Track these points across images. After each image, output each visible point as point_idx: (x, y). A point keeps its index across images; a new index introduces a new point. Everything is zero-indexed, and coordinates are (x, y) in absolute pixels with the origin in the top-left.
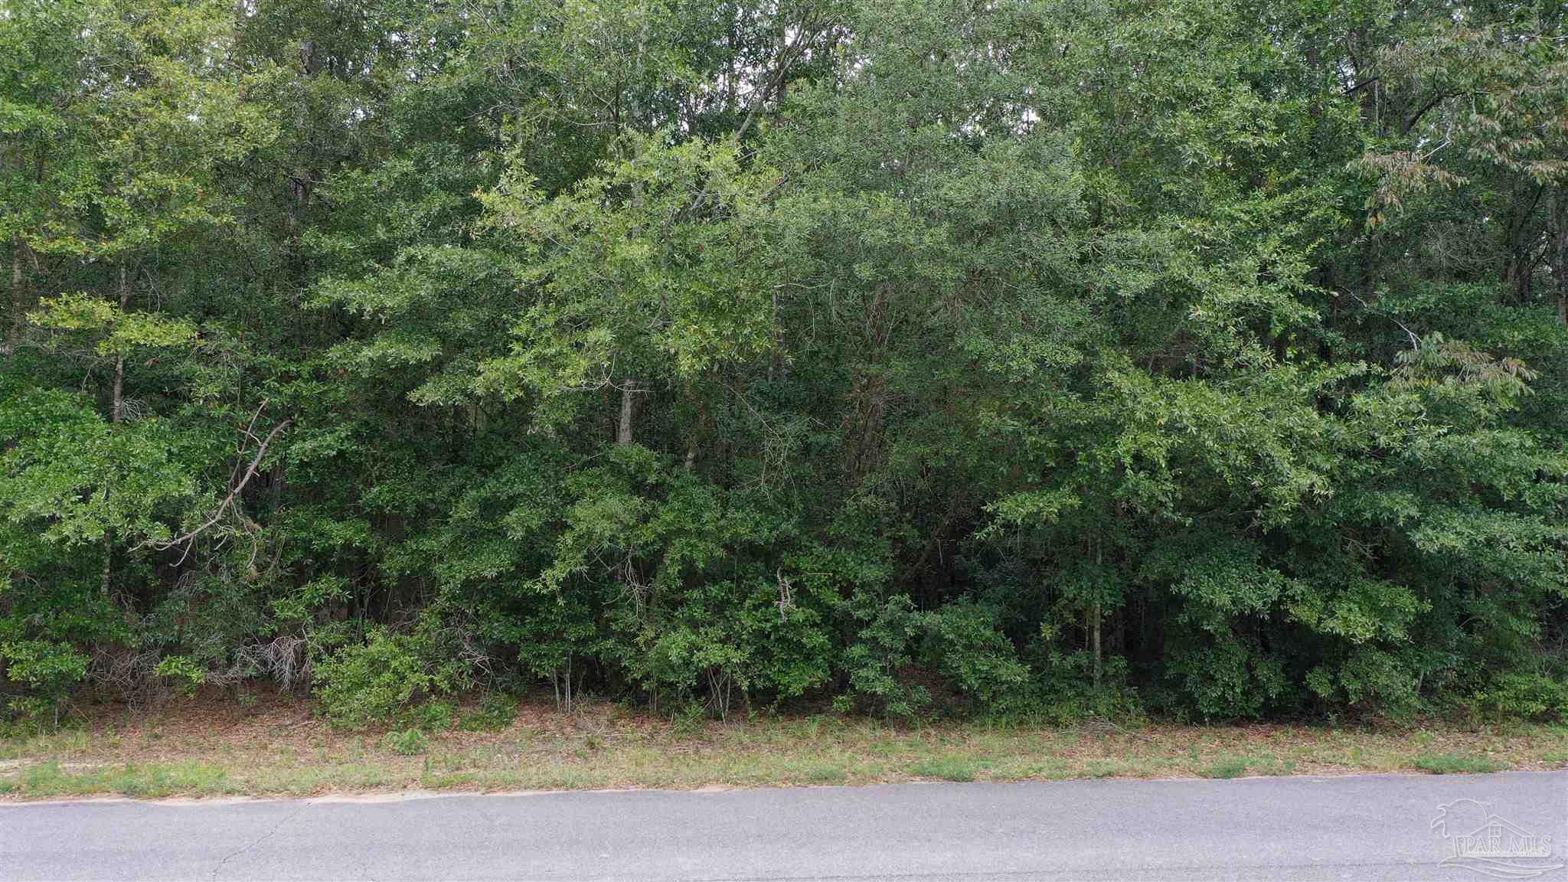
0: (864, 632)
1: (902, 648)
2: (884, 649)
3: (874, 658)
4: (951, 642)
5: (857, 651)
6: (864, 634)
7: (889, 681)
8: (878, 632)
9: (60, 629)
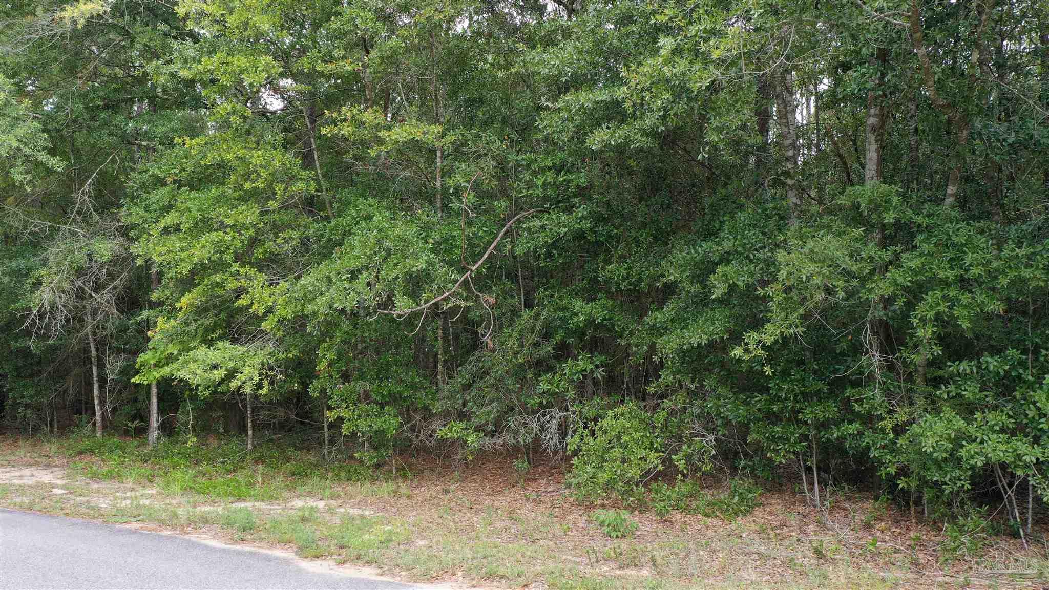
9: (383, 396)
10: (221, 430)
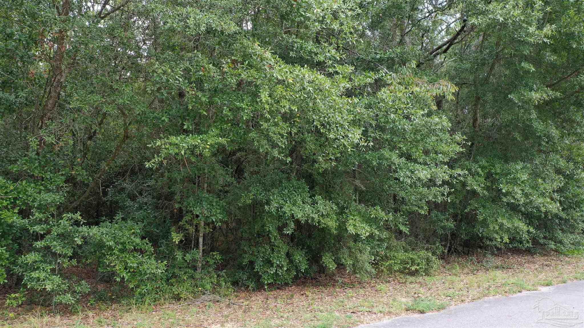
0: (39, 243)
1: (70, 254)
2: (54, 254)
3: (45, 262)
4: (110, 248)
5: (31, 257)
6: (39, 244)
7: (57, 279)
8: (51, 242)
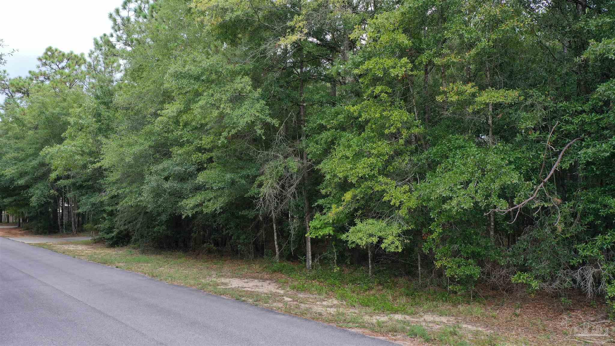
9: (467, 253)
10: (349, 263)
